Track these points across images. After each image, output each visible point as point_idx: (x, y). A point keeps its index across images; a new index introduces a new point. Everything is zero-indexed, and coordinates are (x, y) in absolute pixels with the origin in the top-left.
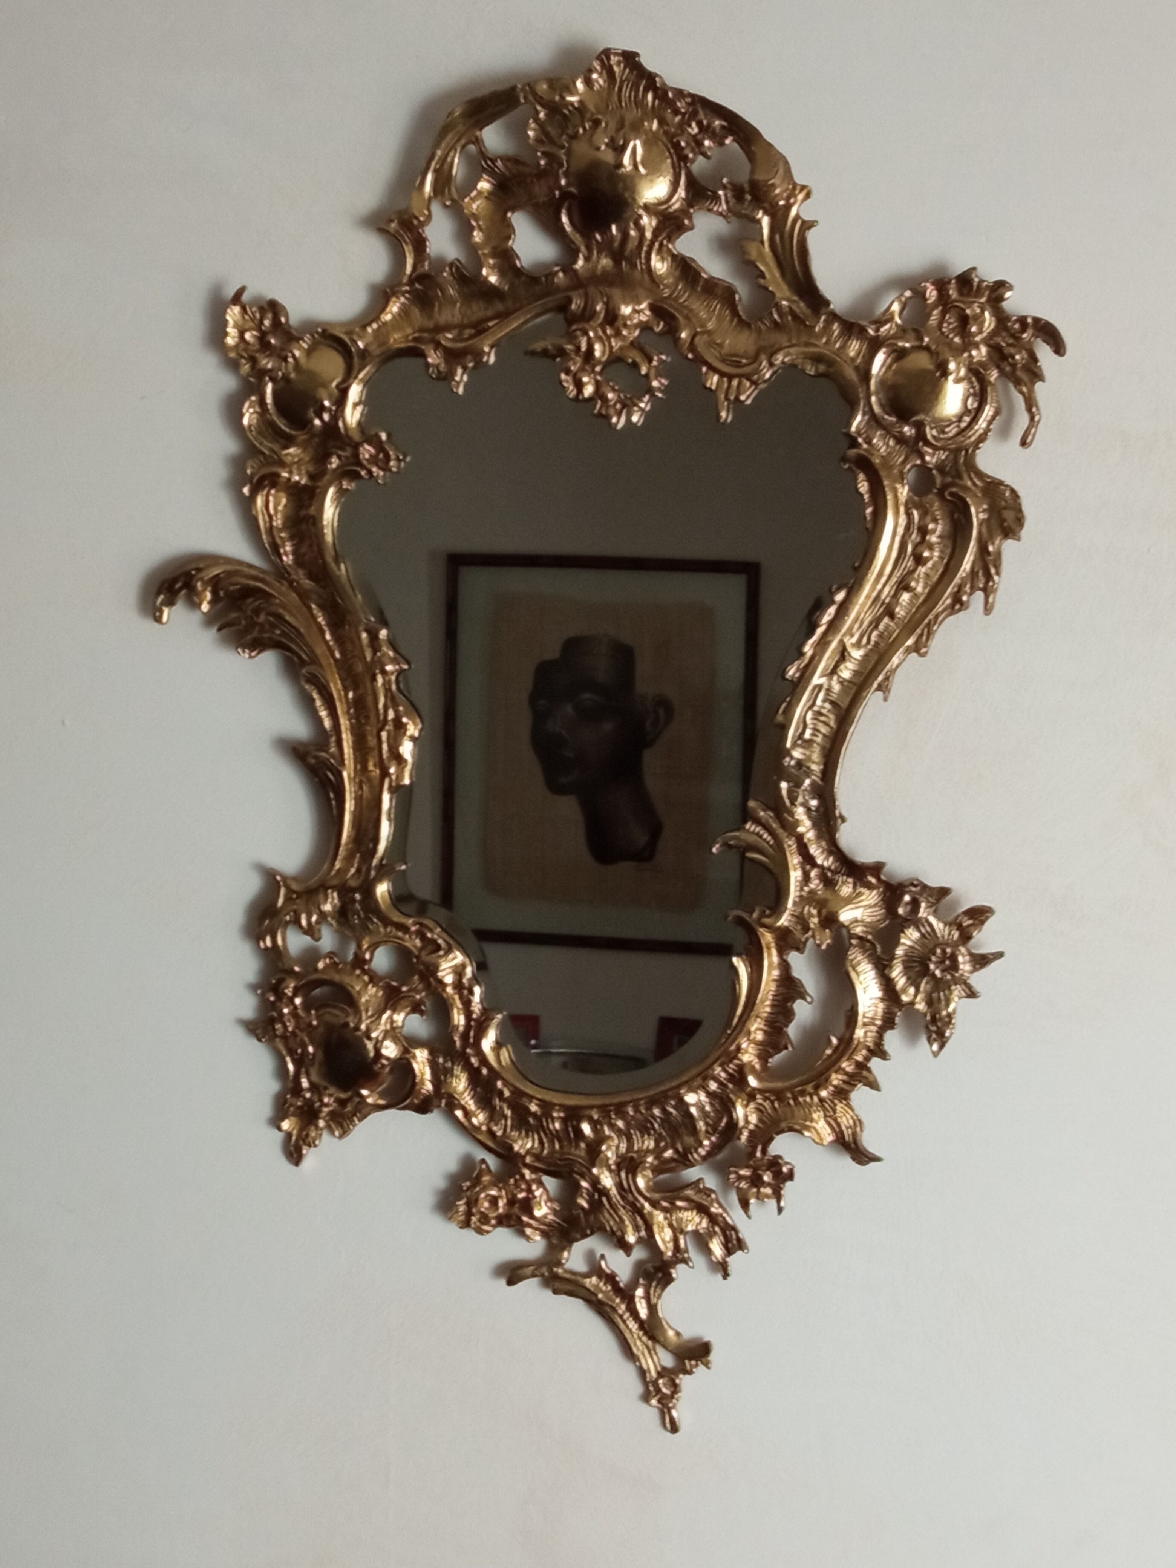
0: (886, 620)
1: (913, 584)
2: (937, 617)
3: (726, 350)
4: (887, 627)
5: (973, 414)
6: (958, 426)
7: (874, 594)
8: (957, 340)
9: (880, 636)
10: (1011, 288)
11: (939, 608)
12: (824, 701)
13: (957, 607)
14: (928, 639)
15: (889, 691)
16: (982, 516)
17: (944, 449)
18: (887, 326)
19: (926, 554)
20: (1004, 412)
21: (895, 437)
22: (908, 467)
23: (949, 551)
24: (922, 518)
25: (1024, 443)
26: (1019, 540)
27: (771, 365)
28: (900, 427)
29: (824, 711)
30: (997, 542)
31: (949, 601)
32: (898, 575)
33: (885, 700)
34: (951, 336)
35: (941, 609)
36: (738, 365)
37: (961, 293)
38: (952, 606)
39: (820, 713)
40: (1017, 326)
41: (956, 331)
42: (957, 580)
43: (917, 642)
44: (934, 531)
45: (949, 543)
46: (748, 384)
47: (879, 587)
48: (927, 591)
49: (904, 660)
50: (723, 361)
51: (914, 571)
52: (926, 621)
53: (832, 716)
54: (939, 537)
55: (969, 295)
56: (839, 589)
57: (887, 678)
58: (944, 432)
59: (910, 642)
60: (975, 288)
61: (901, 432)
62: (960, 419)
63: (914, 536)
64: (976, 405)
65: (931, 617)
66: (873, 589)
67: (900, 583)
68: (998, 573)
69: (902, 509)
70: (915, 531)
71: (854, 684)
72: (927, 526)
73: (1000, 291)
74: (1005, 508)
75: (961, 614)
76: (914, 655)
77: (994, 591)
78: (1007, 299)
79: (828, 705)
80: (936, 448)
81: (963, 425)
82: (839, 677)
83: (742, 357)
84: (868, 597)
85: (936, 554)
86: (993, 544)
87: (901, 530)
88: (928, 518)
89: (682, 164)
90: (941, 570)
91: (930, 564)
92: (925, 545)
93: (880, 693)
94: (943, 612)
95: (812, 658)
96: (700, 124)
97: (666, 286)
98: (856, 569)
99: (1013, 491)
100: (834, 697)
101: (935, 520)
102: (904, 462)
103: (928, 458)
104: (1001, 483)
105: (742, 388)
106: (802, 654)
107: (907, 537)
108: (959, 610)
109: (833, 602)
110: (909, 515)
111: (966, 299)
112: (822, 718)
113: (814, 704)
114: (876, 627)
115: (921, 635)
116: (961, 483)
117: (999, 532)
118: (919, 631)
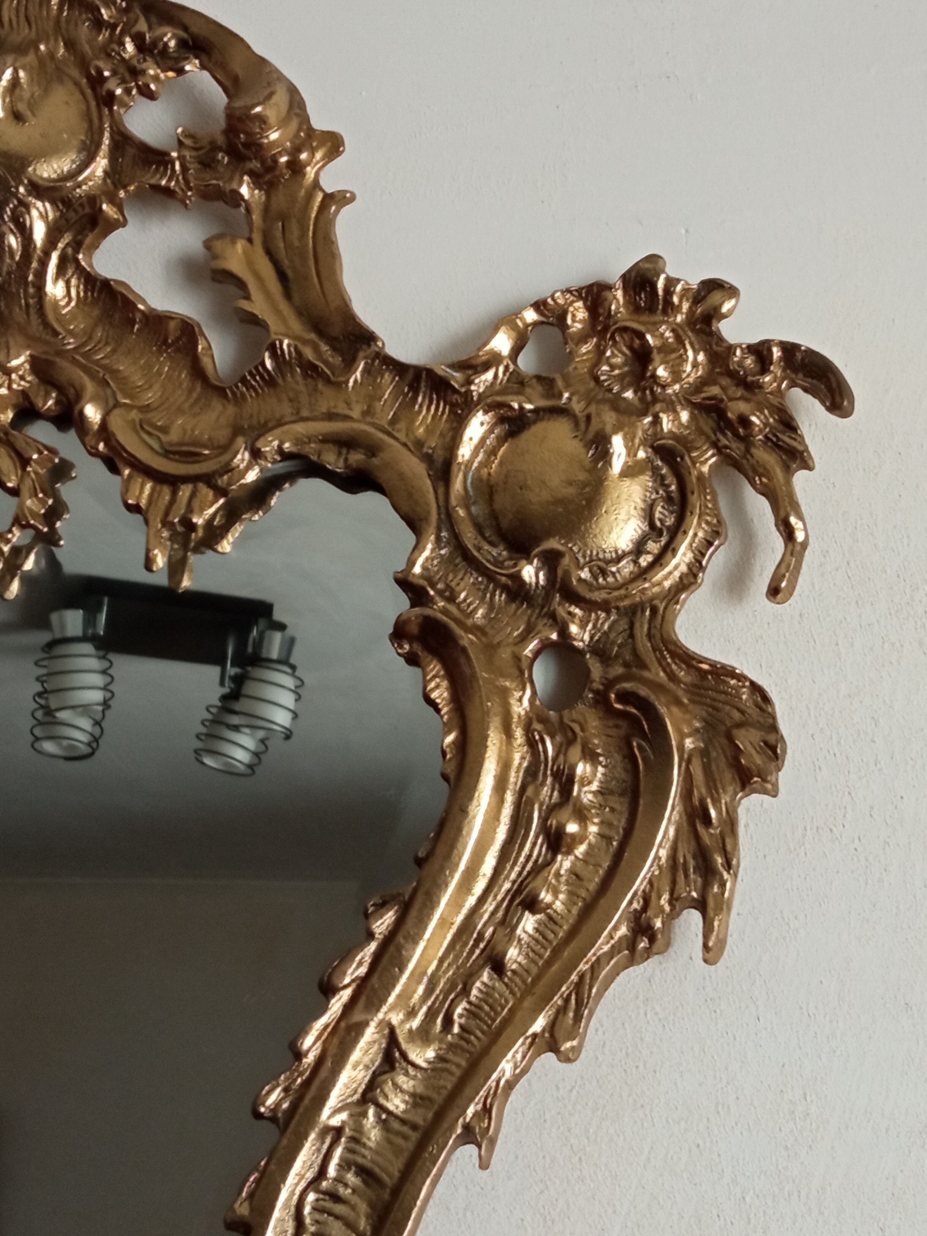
0: (485, 976)
1: (545, 897)
2: (595, 968)
3: (174, 436)
4: (488, 992)
5: (664, 540)
6: (635, 562)
7: (459, 919)
8: (629, 394)
9: (470, 1013)
10: (732, 291)
11: (602, 946)
12: (344, 1165)
13: (643, 944)
14: (578, 1017)
15: (492, 1142)
16: (689, 743)
17: (605, 607)
18: (489, 376)
19: (572, 828)
20: (731, 531)
21: (505, 588)
22: (533, 645)
23: (621, 822)
24: (561, 750)
25: (774, 592)
26: (774, 794)
27: (256, 454)
28: (515, 565)
29: (342, 1191)
30: (725, 799)
31: (623, 930)
32: (513, 876)
33: (484, 1165)
34: (616, 389)
35: (606, 948)
36: (192, 457)
37: (635, 309)
38: (631, 943)
39: (335, 1197)
40: (749, 362)
41: (627, 379)
42: (639, 884)
43: (552, 1026)
44: (586, 782)
45: (621, 805)
46: (211, 494)
47: (471, 901)
48: (575, 911)
49: (524, 1072)
50: (167, 453)
51: (548, 863)
52: (574, 977)
53: (363, 1207)
54: (599, 793)
55: (651, 309)
56: (382, 906)
57: (486, 1110)
58: (604, 573)
59: (539, 1025)
60: (660, 292)
61: (517, 577)
62: (639, 549)
63: (546, 791)
64: (670, 521)
65: (583, 967)
66: (456, 903)
67: (519, 891)
68: (728, 865)
69: (519, 734)
70: (549, 780)
71: (414, 1127)
72: (573, 768)
73: (716, 297)
74: (739, 725)
75: (654, 960)
76: (550, 1057)
77: (723, 906)
78: (725, 316)
79: (351, 1177)
80: (589, 606)
81: (645, 560)
82: (381, 1108)
83: (205, 447)
84: (444, 923)
85: (593, 829)
86: (716, 802)
87: (515, 779)
88: (575, 752)
89: (106, 111)
90: (606, 864)
91: (581, 850)
92: (569, 808)
93: (471, 1149)
94: (611, 954)
95: (320, 1061)
96: (139, 40)
97: (71, 333)
98: (420, 862)
99: (756, 688)
100: (367, 1158)
101: (590, 756)
102: (524, 639)
103: (574, 629)
104: (731, 673)
105: (196, 504)
106: (299, 1055)
107: (530, 791)
108: (648, 953)
109: (371, 936)
110: (531, 743)
111: (645, 318)
112: (339, 1209)
113: (322, 1173)
114: (466, 991)
115: (562, 1011)
116: (646, 674)
117: (728, 775)
118: (557, 1000)
